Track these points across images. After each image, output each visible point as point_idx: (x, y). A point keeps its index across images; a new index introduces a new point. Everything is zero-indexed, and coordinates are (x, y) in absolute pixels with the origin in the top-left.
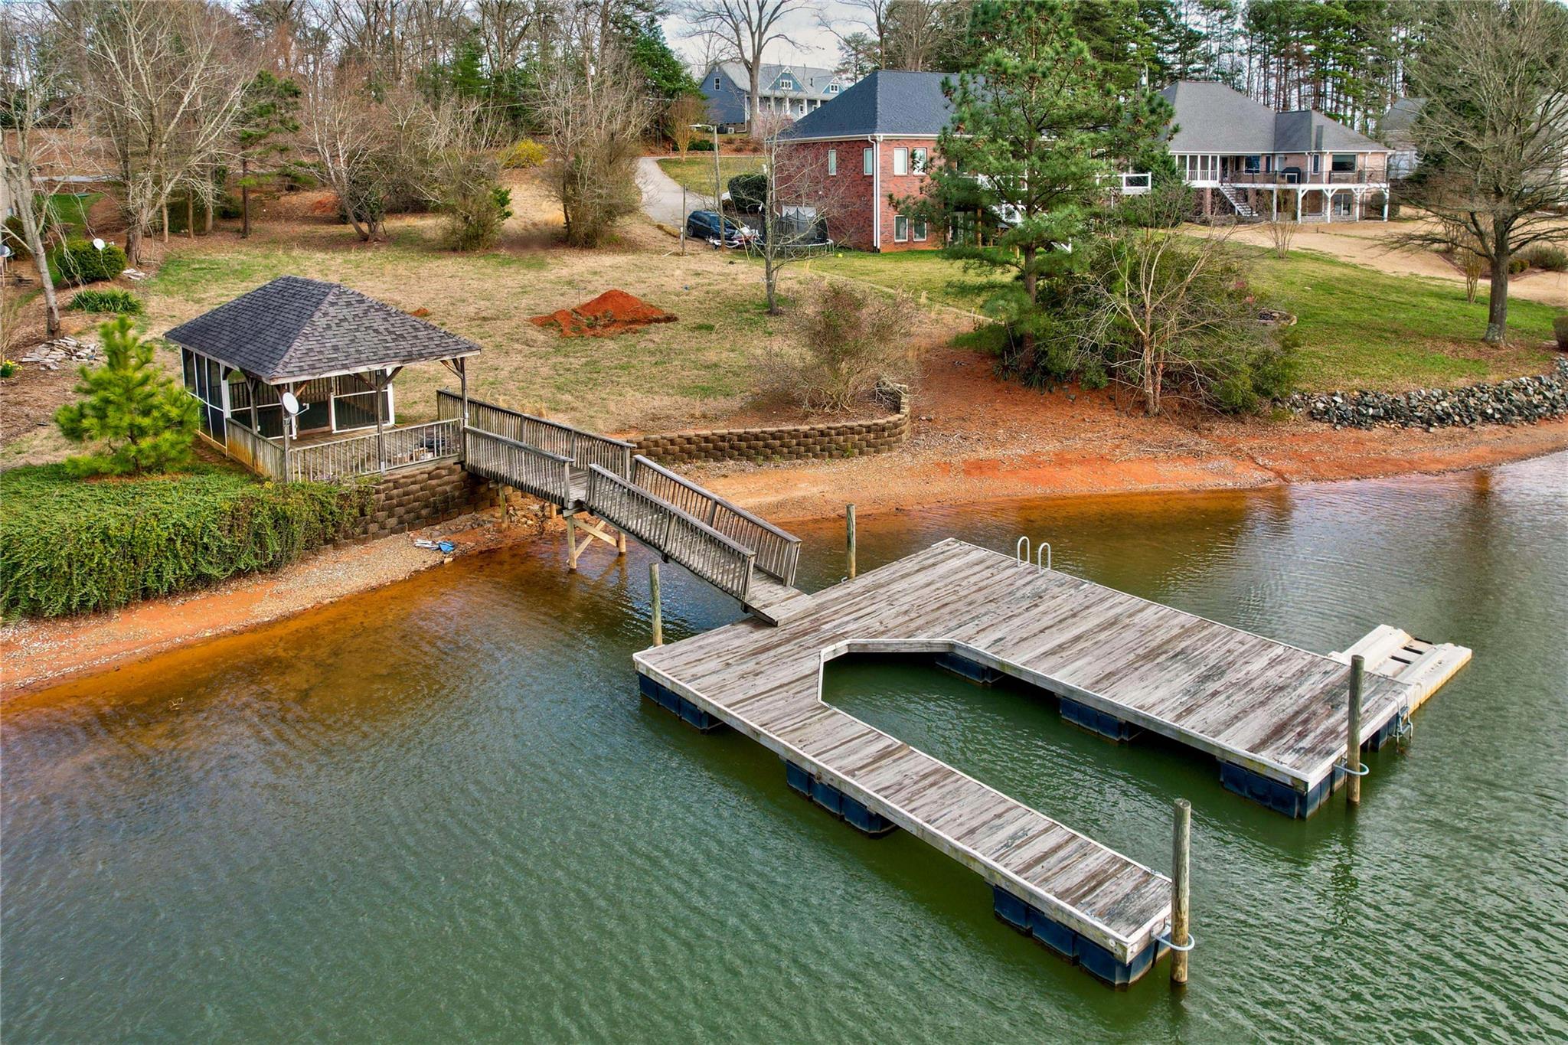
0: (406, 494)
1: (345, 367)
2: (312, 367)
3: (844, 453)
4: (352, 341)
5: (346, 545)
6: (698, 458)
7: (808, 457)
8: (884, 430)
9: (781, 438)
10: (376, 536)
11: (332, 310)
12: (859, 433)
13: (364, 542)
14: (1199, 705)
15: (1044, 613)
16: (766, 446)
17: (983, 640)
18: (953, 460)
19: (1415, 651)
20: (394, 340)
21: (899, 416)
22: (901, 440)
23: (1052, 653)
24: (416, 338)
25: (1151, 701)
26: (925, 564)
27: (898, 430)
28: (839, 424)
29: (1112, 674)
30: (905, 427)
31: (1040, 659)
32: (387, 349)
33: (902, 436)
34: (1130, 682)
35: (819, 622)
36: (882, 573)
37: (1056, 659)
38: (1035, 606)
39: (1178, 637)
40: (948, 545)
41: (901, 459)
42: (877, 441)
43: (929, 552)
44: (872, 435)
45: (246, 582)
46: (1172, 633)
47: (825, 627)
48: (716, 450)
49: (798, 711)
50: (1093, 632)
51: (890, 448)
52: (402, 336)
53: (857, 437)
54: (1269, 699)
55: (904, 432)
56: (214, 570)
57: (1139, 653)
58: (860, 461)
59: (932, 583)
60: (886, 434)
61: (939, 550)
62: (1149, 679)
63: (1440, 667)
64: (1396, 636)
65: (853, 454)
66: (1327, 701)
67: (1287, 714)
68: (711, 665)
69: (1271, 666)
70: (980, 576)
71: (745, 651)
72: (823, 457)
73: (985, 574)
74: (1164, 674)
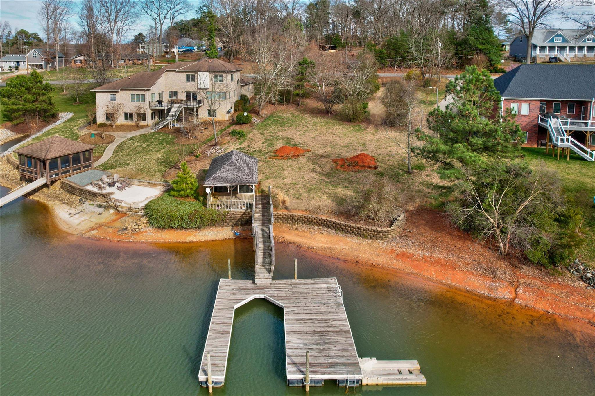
0: (236, 217)
1: (221, 184)
2: (214, 183)
3: (364, 236)
4: (227, 176)
5: (218, 227)
6: (321, 225)
7: (352, 235)
8: (380, 232)
9: (345, 226)
10: (226, 226)
11: (226, 167)
12: (371, 231)
13: (222, 227)
14: (301, 348)
15: (316, 309)
16: (340, 227)
17: (290, 309)
18: (399, 250)
19: (410, 372)
20: (237, 178)
21: (389, 229)
22: (388, 237)
23: (297, 320)
24: (243, 178)
25: (293, 342)
26: (316, 282)
27: (387, 234)
28: (364, 227)
29: (299, 331)
30: (391, 233)
31: (292, 320)
32: (234, 180)
33: (389, 236)
34: (298, 335)
35: (267, 288)
36: (302, 281)
37: (295, 322)
38: (318, 306)
39: (334, 332)
40: (332, 279)
41: (382, 244)
42: (377, 235)
43: (324, 279)
44: (376, 233)
45: (192, 230)
46: (335, 330)
47: (266, 290)
48: (327, 224)
49: (227, 306)
50: (317, 320)
51: (382, 239)
52: (239, 177)
53: (370, 232)
54: (320, 356)
55: (390, 234)
56: (185, 226)
57: (316, 330)
58: (369, 241)
59: (308, 289)
60: (381, 234)
61: (327, 280)
62: (304, 337)
63: (407, 380)
64: (414, 366)
65: (368, 238)
66: (331, 365)
67: (316, 362)
68: (230, 288)
69: (339, 350)
70: (322, 292)
71: (241, 288)
72: (358, 236)
73: (324, 292)
74: (310, 338)
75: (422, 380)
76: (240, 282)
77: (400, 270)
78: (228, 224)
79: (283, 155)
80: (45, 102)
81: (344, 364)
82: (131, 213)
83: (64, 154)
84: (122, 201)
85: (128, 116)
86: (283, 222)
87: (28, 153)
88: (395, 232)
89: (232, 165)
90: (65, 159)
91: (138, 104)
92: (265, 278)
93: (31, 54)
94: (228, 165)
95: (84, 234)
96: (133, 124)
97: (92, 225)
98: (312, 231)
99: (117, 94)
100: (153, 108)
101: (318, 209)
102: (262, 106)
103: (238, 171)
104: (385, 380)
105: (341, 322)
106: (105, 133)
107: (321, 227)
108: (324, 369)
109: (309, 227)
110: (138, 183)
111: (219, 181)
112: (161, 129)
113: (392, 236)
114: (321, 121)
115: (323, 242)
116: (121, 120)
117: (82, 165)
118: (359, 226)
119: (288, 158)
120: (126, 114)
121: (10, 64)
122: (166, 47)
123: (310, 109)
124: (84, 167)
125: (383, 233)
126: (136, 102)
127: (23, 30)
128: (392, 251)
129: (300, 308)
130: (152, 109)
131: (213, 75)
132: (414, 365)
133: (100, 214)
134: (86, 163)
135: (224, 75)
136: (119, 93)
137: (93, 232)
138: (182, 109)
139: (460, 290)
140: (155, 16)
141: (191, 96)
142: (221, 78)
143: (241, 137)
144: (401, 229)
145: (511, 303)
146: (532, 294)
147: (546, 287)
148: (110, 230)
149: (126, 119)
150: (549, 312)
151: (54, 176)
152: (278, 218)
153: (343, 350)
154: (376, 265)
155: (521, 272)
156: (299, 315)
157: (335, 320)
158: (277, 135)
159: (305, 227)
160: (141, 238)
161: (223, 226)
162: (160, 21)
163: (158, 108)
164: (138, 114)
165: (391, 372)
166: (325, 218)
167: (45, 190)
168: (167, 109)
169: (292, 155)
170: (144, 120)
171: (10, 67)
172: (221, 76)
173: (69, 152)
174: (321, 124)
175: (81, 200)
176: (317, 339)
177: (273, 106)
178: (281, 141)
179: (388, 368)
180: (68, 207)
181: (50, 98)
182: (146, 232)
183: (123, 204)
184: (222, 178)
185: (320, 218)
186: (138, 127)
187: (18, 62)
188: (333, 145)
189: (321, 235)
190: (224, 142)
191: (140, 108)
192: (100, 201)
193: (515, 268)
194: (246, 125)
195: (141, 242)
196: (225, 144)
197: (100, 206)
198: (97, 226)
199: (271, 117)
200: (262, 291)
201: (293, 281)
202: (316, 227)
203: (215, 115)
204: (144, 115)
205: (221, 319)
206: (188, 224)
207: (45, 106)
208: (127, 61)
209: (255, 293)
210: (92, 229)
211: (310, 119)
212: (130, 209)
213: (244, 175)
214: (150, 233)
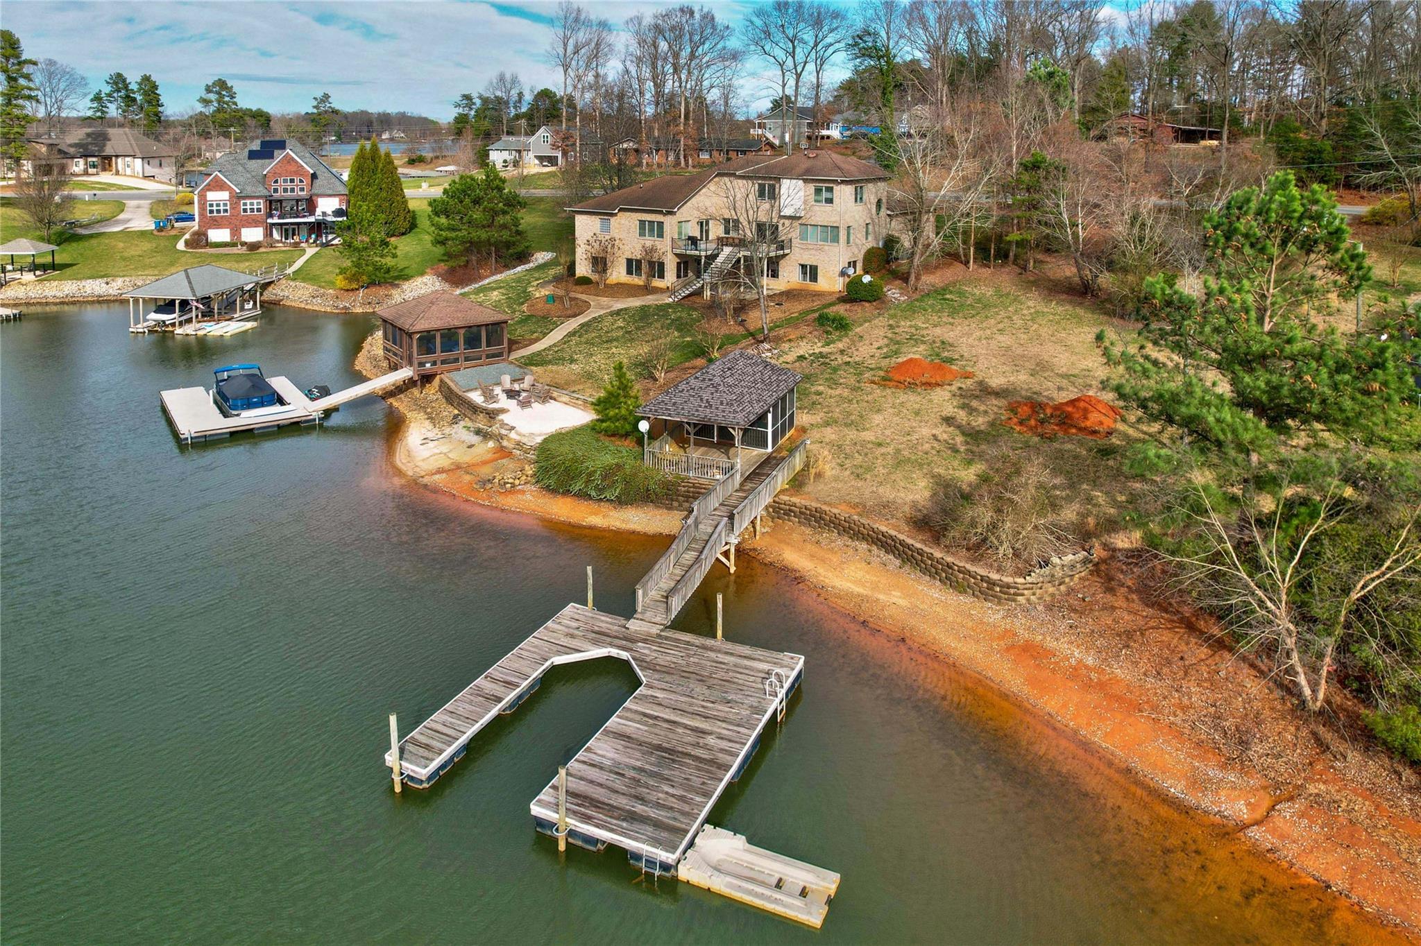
0: (698, 493)
1: (670, 415)
2: (656, 411)
3: (959, 588)
5: (660, 507)
6: (876, 545)
7: (935, 578)
8: (995, 585)
9: (922, 555)
10: (675, 509)
11: (692, 381)
12: (974, 578)
13: (667, 509)
14: (601, 768)
15: (703, 707)
16: (912, 556)
17: (650, 692)
18: (1024, 635)
19: (804, 893)
20: (706, 407)
21: (1021, 580)
22: (1015, 600)
23: (645, 715)
24: (717, 408)
25: (600, 752)
26: (753, 656)
27: (1012, 591)
28: (961, 564)
29: (629, 737)
30: (1026, 592)
31: (636, 712)
32: (697, 411)
33: (1019, 598)
34: (619, 744)
35: (645, 641)
36: (729, 646)
37: (638, 717)
38: (713, 702)
39: (697, 758)
40: (792, 658)
42: (989, 591)
43: (775, 654)
44: (985, 585)
45: (607, 505)
46: (703, 756)
47: (640, 644)
48: (886, 544)
49: (539, 654)
50: (686, 727)
51: (999, 603)
52: (711, 406)
53: (973, 580)
54: (623, 794)
55: (1022, 595)
56: (593, 493)
57: (665, 745)
58: (965, 599)
59: (724, 663)
60: (998, 589)
61: (779, 656)
62: (628, 750)
63: (778, 904)
64: (822, 883)
65: (965, 592)
66: (632, 817)
67: (606, 801)
68: (575, 624)
69: (673, 796)
70: (746, 677)
71: (596, 628)
72: (945, 584)
73: (752, 679)
74: (638, 755)
75: (810, 917)
76: (603, 618)
77: (992, 681)
78: (680, 505)
79: (902, 379)
80: (504, 226)
81: (657, 824)
82: (518, 452)
83: (446, 325)
84: (513, 428)
85: (633, 266)
86: (799, 522)
87: (391, 318)
88: (1038, 591)
89: (704, 379)
90: (449, 336)
91: (649, 241)
92: (653, 620)
93: (539, 137)
94: (697, 378)
95: (422, 477)
96: (641, 283)
97: (445, 463)
98: (851, 552)
99: (613, 220)
100: (678, 251)
101: (885, 508)
102: (915, 264)
103: (712, 394)
104: (730, 886)
105: (731, 744)
106: (572, 295)
107: (874, 548)
108: (609, 819)
109: (849, 542)
110: (565, 399)
111: (667, 409)
112: (684, 297)
113: (1028, 600)
114: (1057, 309)
115: (859, 582)
116: (618, 274)
117: (484, 351)
118: (949, 559)
119: (911, 386)
120: (629, 261)
121: (506, 155)
122: (810, 125)
123: (1051, 280)
124: (488, 356)
125: (1001, 586)
126: (647, 237)
127: (546, 90)
128: (1007, 634)
129: (672, 696)
130: (677, 255)
131: (811, 188)
132: (826, 881)
133: (470, 447)
134: (494, 349)
135: (837, 188)
136: (618, 217)
137: (437, 477)
138: (739, 259)
139: (1110, 764)
140: (781, 55)
141: (766, 231)
142: (829, 195)
143: (836, 328)
144: (1063, 588)
145: (1230, 832)
146: (1317, 829)
147: (1385, 821)
148: (467, 478)
149: (629, 272)
150: (1329, 887)
151: (428, 365)
152: (790, 510)
153: (682, 798)
154: (941, 657)
155: (1332, 767)
156: (661, 708)
157: (722, 738)
158: (925, 332)
159: (841, 542)
160: (510, 502)
161: (670, 508)
162: (795, 68)
163: (688, 252)
164: (651, 264)
165: (761, 877)
166: (883, 529)
167: (415, 392)
168: (706, 257)
169: (924, 380)
170: (662, 276)
171: (505, 161)
172: (830, 190)
173: (457, 323)
174: (1051, 317)
175: (456, 417)
176: (650, 761)
177: (962, 267)
178: (922, 347)
179: (759, 866)
180: (430, 426)
181: (516, 222)
182: (523, 492)
183: (513, 435)
184: (674, 404)
185: (875, 526)
186: (647, 290)
187: (519, 152)
188: (1041, 367)
189: (864, 564)
190: (791, 337)
191: (653, 250)
192: (482, 422)
193: (1324, 751)
194: (867, 304)
195: (503, 510)
196: (790, 340)
197: (478, 432)
198: (452, 467)
199: (940, 292)
200: (629, 645)
201: (709, 642)
202: (864, 546)
203: (814, 278)
204: (661, 265)
205: (507, 674)
206: (601, 490)
207: (505, 235)
208: (715, 154)
209: (611, 645)
210: (440, 471)
211: (1032, 302)
212: (519, 444)
213: (722, 403)
214: (529, 497)
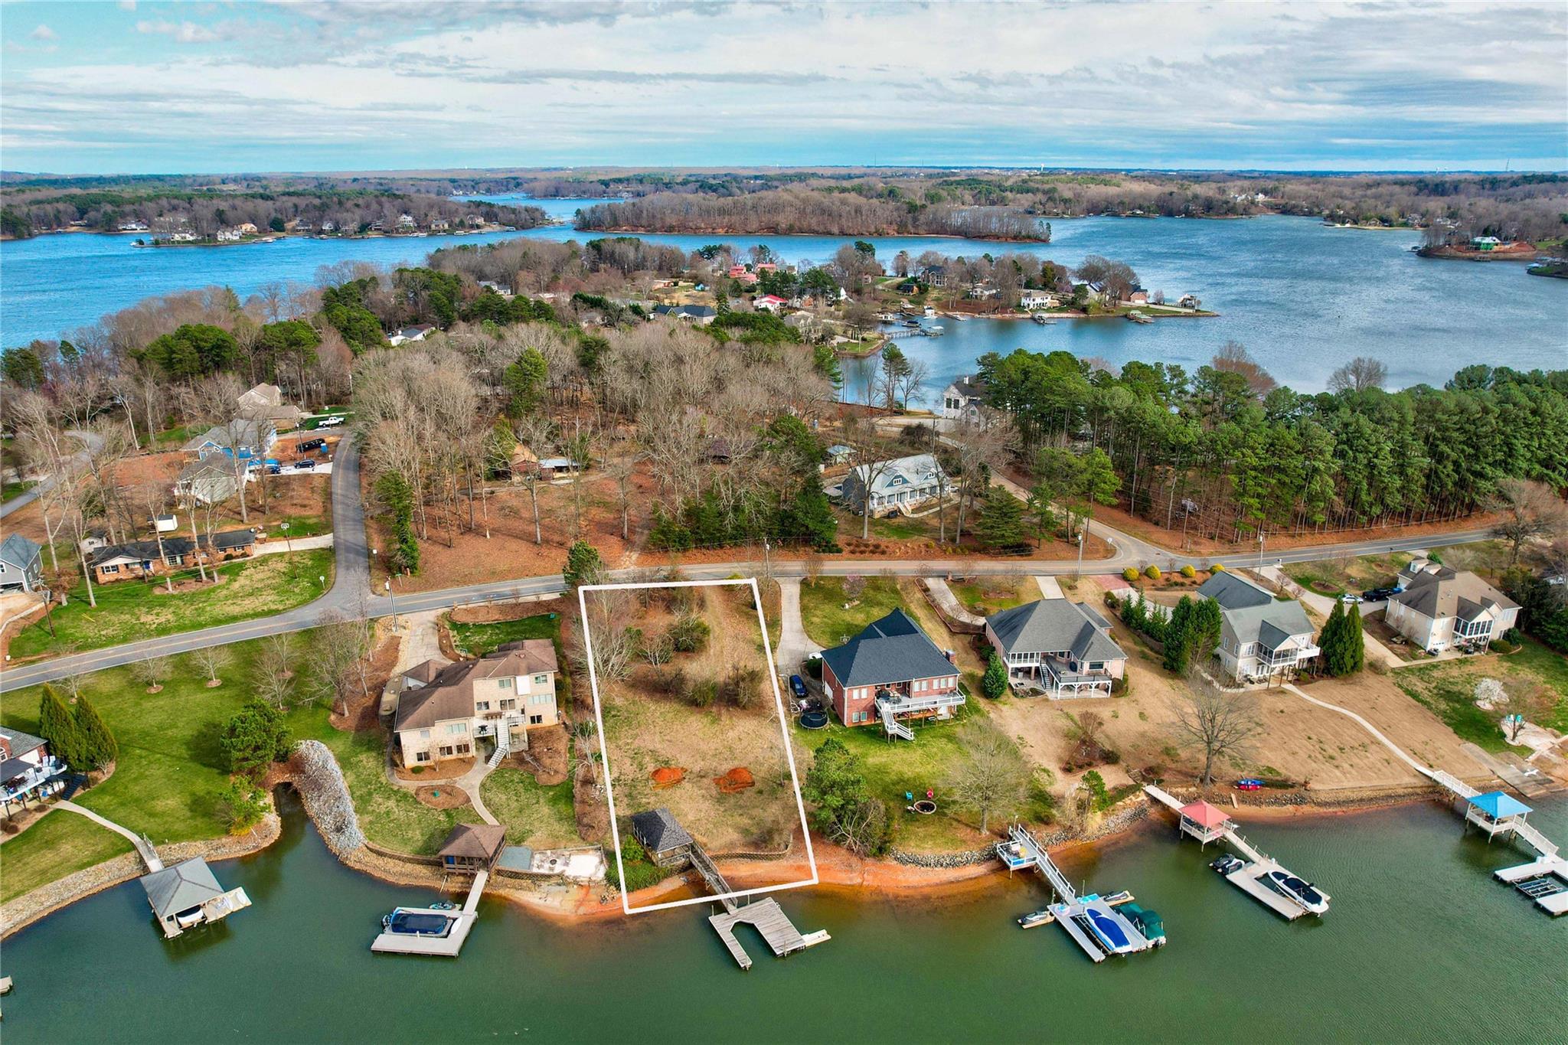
31: (762, 928)
34: (770, 934)
37: (766, 930)
39: (784, 926)
41: (783, 862)
42: (780, 857)
48: (743, 856)
54: (785, 940)
58: (774, 862)
62: (773, 934)
66: (791, 942)
69: (791, 935)
74: (776, 933)
75: (829, 937)
81: (797, 940)
82: (593, 884)
85: (445, 751)
91: (458, 735)
96: (453, 758)
99: (431, 729)
100: (477, 736)
112: (500, 762)
120: (442, 749)
126: (455, 733)
128: (792, 866)
130: (476, 738)
131: (533, 677)
132: (824, 932)
133: (567, 892)
136: (434, 728)
137: (582, 909)
141: (506, 704)
142: (544, 679)
145: (861, 885)
149: (443, 754)
152: (711, 858)
153: (794, 935)
155: (865, 862)
156: (764, 924)
159: (729, 861)
163: (484, 735)
164: (459, 746)
168: (495, 734)
172: (544, 676)
175: (534, 883)
176: (779, 934)
180: (530, 892)
186: (464, 762)
191: (461, 739)
192: (553, 881)
193: (862, 861)
194: (594, 736)
197: (559, 884)
198: (578, 902)
199: (605, 709)
204: (466, 745)
210: (578, 906)
212: (591, 881)
